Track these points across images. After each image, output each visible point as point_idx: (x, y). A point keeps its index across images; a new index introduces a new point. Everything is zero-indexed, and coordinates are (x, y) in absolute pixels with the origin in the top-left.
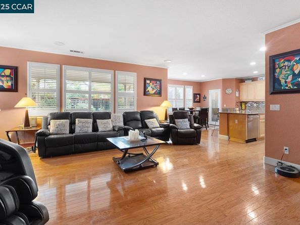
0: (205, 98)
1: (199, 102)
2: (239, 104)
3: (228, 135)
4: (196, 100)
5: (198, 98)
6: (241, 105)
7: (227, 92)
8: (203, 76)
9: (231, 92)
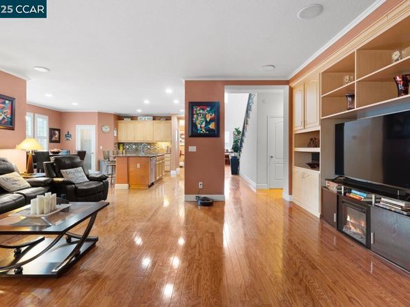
0: (68, 135)
1: (58, 142)
2: (117, 145)
3: (128, 182)
4: (54, 139)
5: (57, 136)
6: (119, 147)
7: (104, 129)
8: (75, 104)
9: (108, 129)
